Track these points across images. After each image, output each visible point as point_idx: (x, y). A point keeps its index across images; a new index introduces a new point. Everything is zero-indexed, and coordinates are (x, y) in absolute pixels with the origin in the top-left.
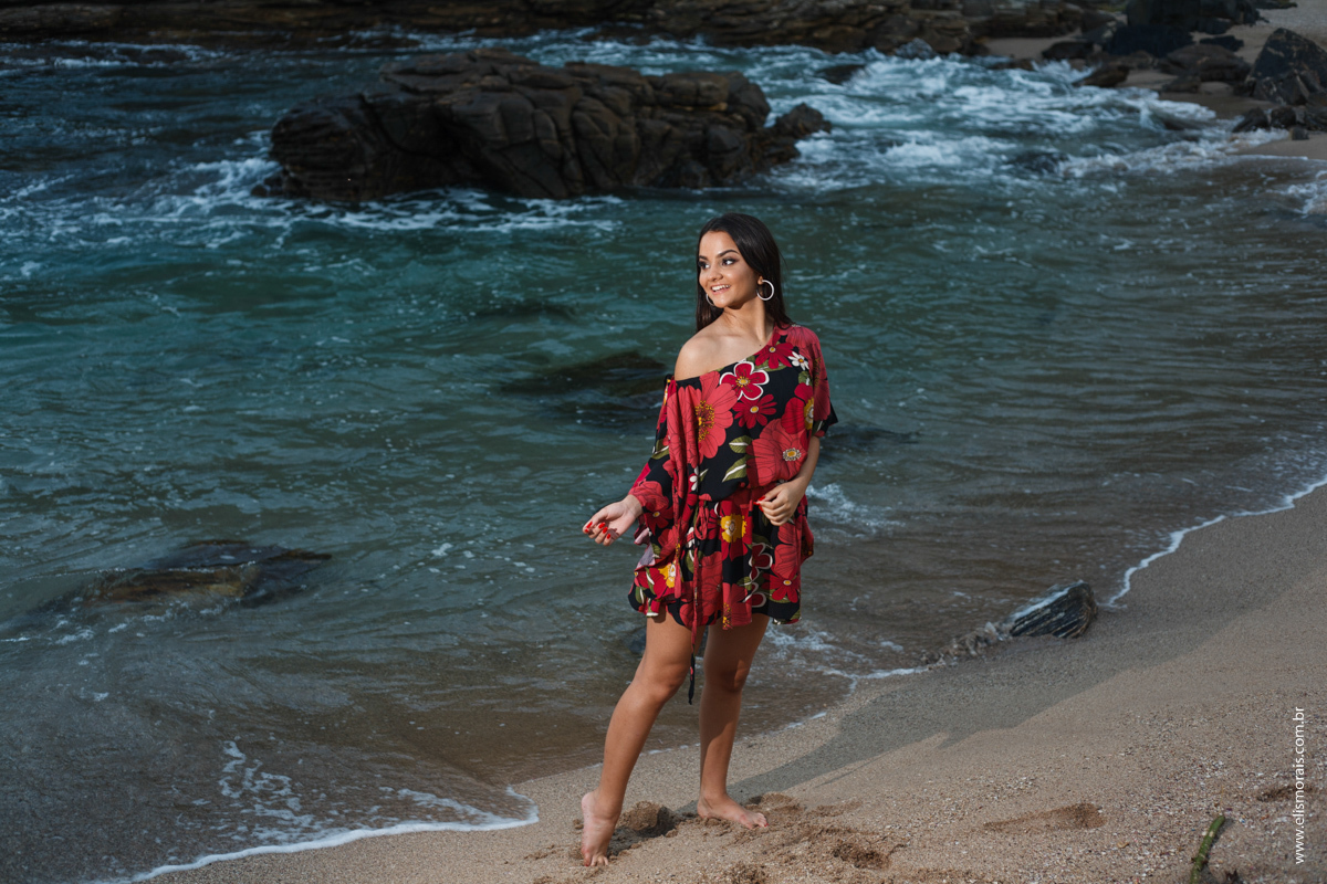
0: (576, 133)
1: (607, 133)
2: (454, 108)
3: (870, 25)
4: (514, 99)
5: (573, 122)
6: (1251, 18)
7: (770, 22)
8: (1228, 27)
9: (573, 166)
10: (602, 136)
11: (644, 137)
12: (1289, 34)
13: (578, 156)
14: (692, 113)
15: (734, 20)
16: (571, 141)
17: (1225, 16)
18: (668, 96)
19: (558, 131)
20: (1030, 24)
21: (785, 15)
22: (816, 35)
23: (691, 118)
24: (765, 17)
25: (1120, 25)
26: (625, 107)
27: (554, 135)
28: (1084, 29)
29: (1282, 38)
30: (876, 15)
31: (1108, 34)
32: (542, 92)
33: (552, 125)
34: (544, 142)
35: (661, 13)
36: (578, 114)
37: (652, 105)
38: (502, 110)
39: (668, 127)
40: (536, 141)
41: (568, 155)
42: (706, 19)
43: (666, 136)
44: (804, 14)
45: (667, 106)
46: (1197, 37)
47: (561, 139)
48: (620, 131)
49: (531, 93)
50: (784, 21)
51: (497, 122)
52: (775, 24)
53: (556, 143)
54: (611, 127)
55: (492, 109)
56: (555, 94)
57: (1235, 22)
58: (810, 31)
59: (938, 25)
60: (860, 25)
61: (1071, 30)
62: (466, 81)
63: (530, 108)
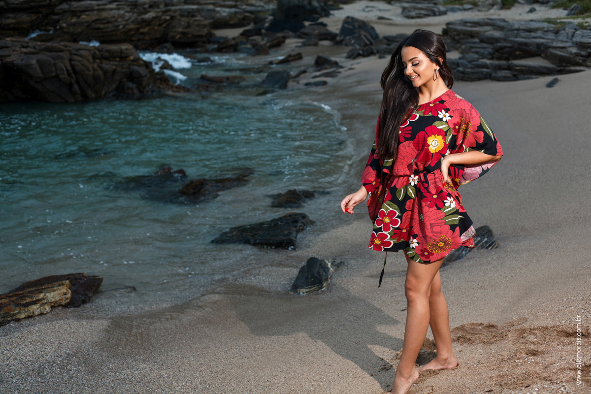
0: (75, 72)
1: (89, 70)
2: (15, 62)
3: (164, 25)
4: (43, 56)
5: (72, 66)
6: (327, 15)
7: (119, 26)
8: (318, 19)
9: (76, 87)
10: (87, 72)
11: (105, 72)
12: (353, 19)
13: (77, 82)
14: (120, 61)
15: (102, 26)
16: (73, 75)
17: (317, 13)
18: (107, 54)
19: (67, 71)
20: (232, 22)
21: (124, 23)
22: (141, 30)
23: (121, 63)
24: (116, 24)
25: (271, 20)
26: (91, 59)
27: (66, 73)
28: (255, 23)
29: (350, 20)
30: (166, 21)
31: (267, 25)
32: (53, 54)
33: (64, 68)
34: (61, 76)
35: (64, 25)
36: (73, 63)
37: (99, 59)
38: (38, 61)
39: (114, 67)
40: (57, 76)
41: (73, 82)
42: (88, 26)
43: (114, 72)
44: (133, 22)
45: (107, 59)
46: (307, 23)
47: (69, 74)
48: (94, 69)
49: (49, 54)
50: (125, 25)
51: (38, 68)
52: (121, 27)
53: (67, 76)
54: (90, 68)
55: (34, 62)
56: (61, 54)
57: (321, 16)
58: (138, 29)
59: (196, 23)
60: (160, 25)
61: (249, 24)
62: (14, 51)
63: (53, 61)
